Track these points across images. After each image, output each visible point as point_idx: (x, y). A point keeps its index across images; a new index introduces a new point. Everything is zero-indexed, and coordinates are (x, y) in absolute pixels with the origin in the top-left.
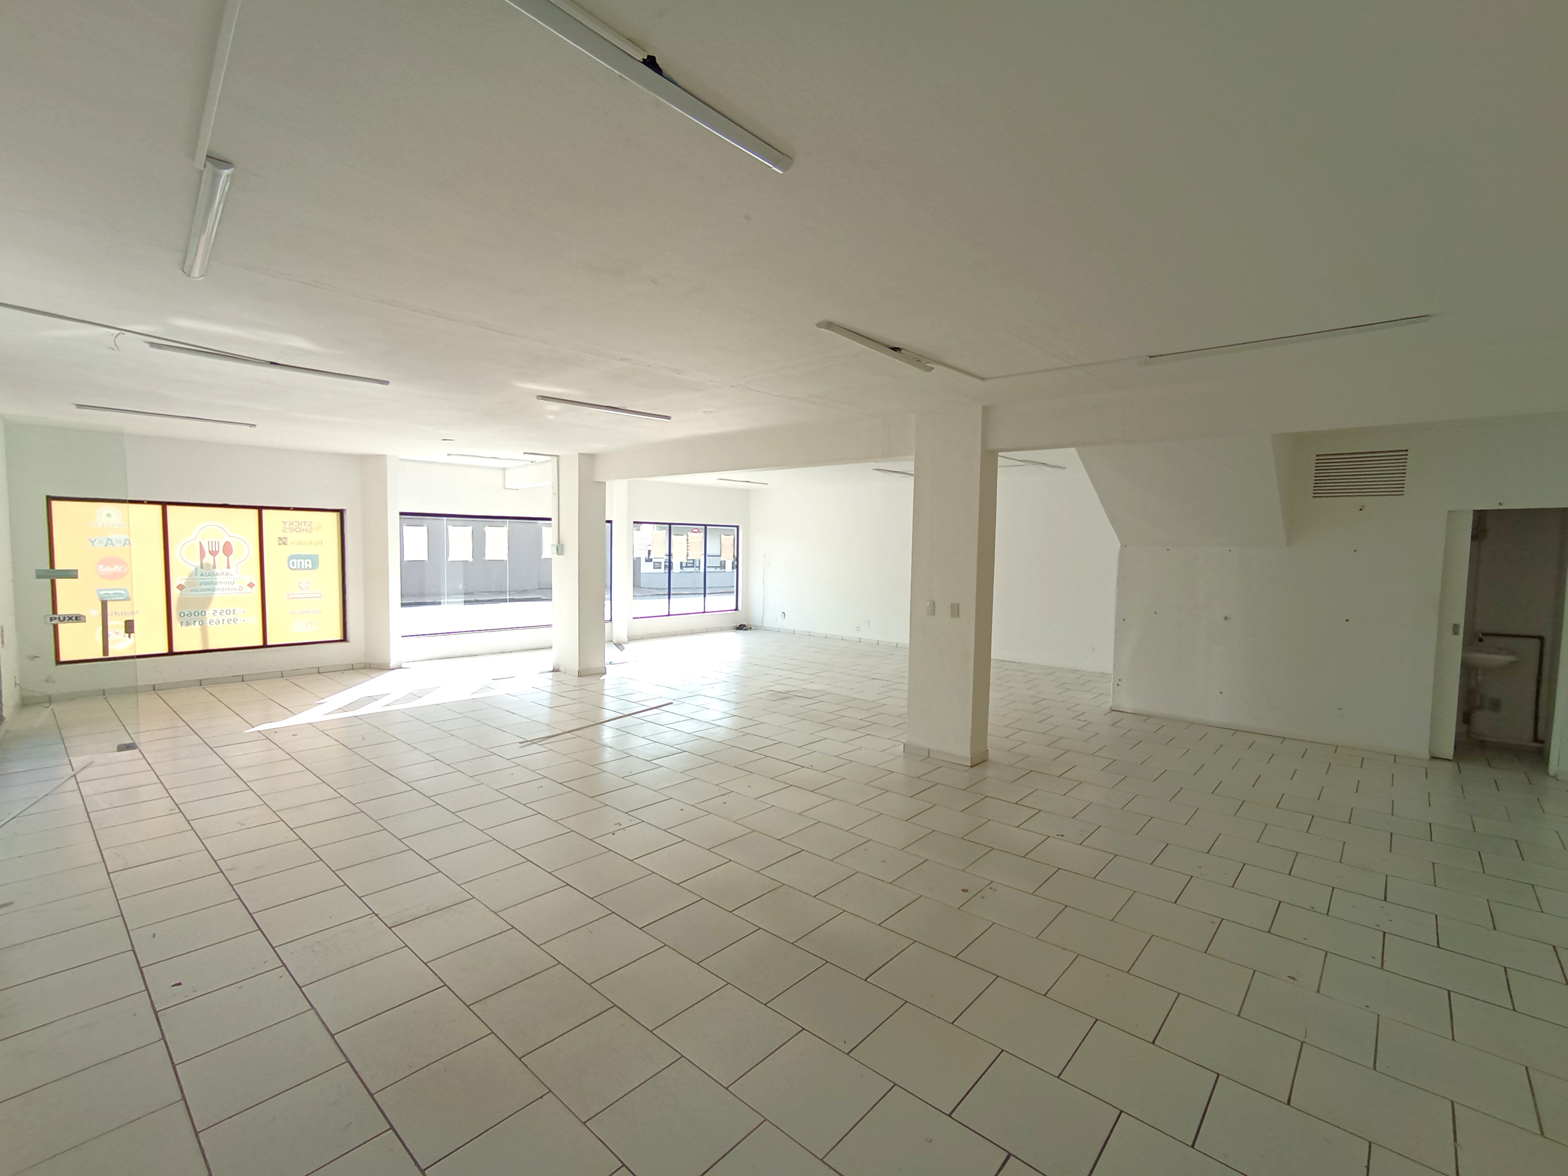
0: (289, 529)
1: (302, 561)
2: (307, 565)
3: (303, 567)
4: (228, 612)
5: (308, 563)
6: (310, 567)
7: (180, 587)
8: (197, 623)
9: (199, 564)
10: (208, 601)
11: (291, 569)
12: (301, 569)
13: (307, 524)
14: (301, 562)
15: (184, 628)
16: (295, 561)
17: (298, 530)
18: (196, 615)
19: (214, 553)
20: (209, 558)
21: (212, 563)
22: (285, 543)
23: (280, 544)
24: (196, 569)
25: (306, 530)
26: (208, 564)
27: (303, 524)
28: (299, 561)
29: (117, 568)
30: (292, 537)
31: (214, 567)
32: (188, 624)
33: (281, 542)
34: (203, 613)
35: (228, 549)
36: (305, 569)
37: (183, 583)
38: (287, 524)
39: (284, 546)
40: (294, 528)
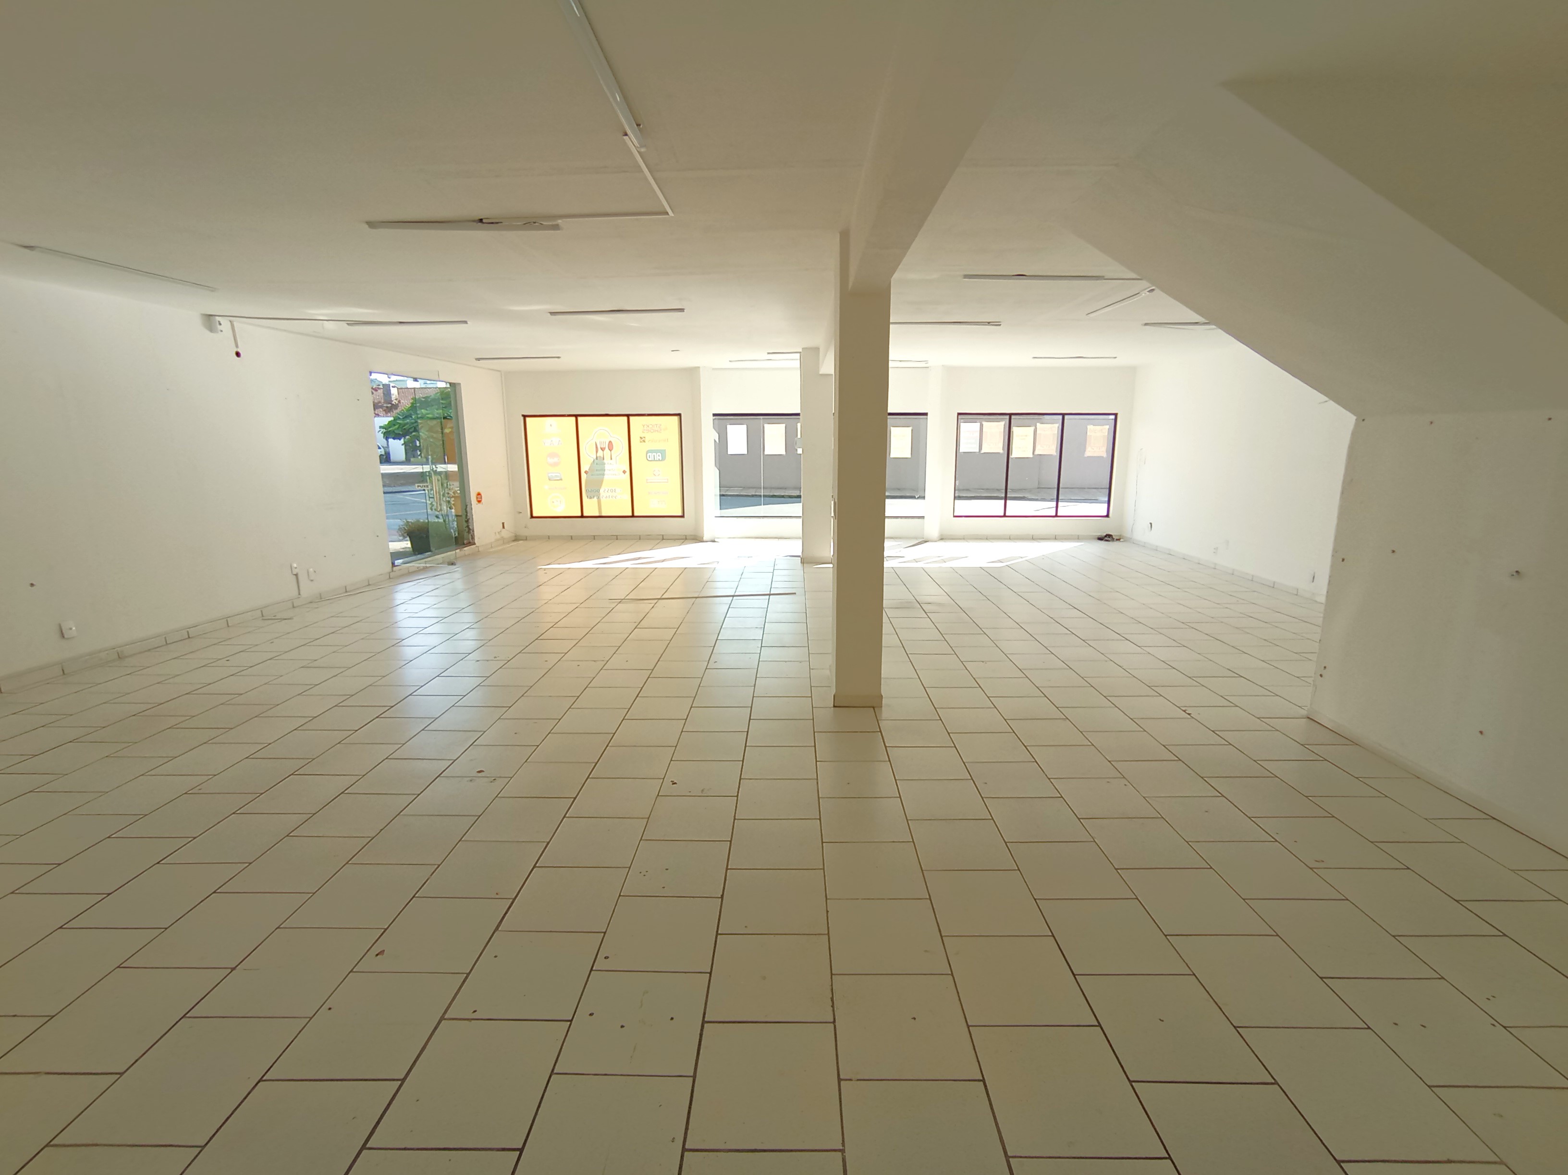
0: (647, 430)
1: (655, 454)
2: (658, 458)
3: (656, 459)
4: (612, 491)
5: (659, 456)
6: (661, 459)
7: (586, 472)
8: (595, 498)
9: (595, 457)
10: (601, 482)
11: (648, 460)
12: (654, 460)
13: (658, 426)
14: (654, 456)
15: (588, 499)
16: (650, 454)
17: (652, 431)
18: (595, 493)
19: (603, 449)
20: (600, 453)
21: (602, 456)
22: (644, 441)
23: (641, 442)
24: (594, 461)
25: (657, 431)
26: (600, 457)
27: (655, 426)
28: (653, 454)
29: (556, 460)
30: (648, 436)
31: (604, 459)
32: (591, 498)
33: (642, 440)
34: (598, 491)
35: (611, 446)
36: (657, 461)
37: (588, 470)
38: (645, 426)
39: (644, 443)
40: (650, 429)
